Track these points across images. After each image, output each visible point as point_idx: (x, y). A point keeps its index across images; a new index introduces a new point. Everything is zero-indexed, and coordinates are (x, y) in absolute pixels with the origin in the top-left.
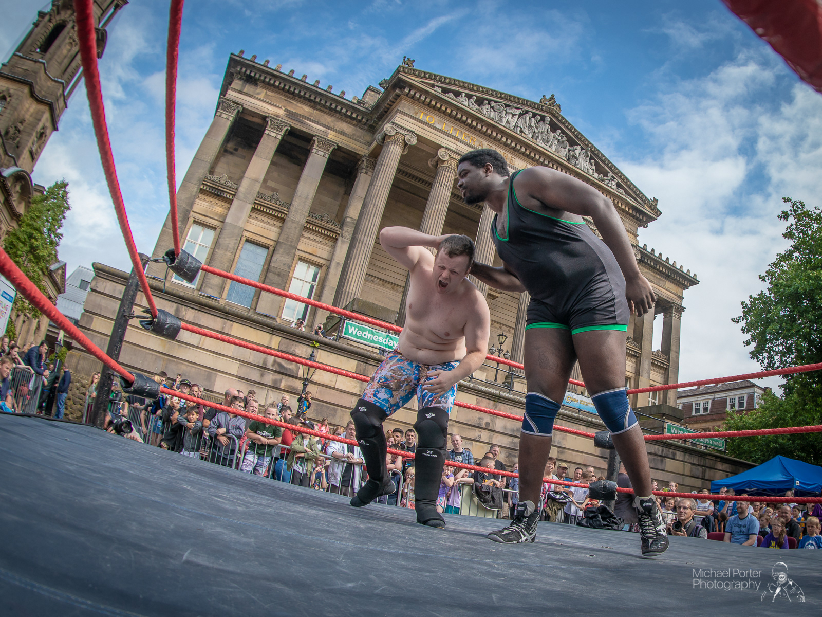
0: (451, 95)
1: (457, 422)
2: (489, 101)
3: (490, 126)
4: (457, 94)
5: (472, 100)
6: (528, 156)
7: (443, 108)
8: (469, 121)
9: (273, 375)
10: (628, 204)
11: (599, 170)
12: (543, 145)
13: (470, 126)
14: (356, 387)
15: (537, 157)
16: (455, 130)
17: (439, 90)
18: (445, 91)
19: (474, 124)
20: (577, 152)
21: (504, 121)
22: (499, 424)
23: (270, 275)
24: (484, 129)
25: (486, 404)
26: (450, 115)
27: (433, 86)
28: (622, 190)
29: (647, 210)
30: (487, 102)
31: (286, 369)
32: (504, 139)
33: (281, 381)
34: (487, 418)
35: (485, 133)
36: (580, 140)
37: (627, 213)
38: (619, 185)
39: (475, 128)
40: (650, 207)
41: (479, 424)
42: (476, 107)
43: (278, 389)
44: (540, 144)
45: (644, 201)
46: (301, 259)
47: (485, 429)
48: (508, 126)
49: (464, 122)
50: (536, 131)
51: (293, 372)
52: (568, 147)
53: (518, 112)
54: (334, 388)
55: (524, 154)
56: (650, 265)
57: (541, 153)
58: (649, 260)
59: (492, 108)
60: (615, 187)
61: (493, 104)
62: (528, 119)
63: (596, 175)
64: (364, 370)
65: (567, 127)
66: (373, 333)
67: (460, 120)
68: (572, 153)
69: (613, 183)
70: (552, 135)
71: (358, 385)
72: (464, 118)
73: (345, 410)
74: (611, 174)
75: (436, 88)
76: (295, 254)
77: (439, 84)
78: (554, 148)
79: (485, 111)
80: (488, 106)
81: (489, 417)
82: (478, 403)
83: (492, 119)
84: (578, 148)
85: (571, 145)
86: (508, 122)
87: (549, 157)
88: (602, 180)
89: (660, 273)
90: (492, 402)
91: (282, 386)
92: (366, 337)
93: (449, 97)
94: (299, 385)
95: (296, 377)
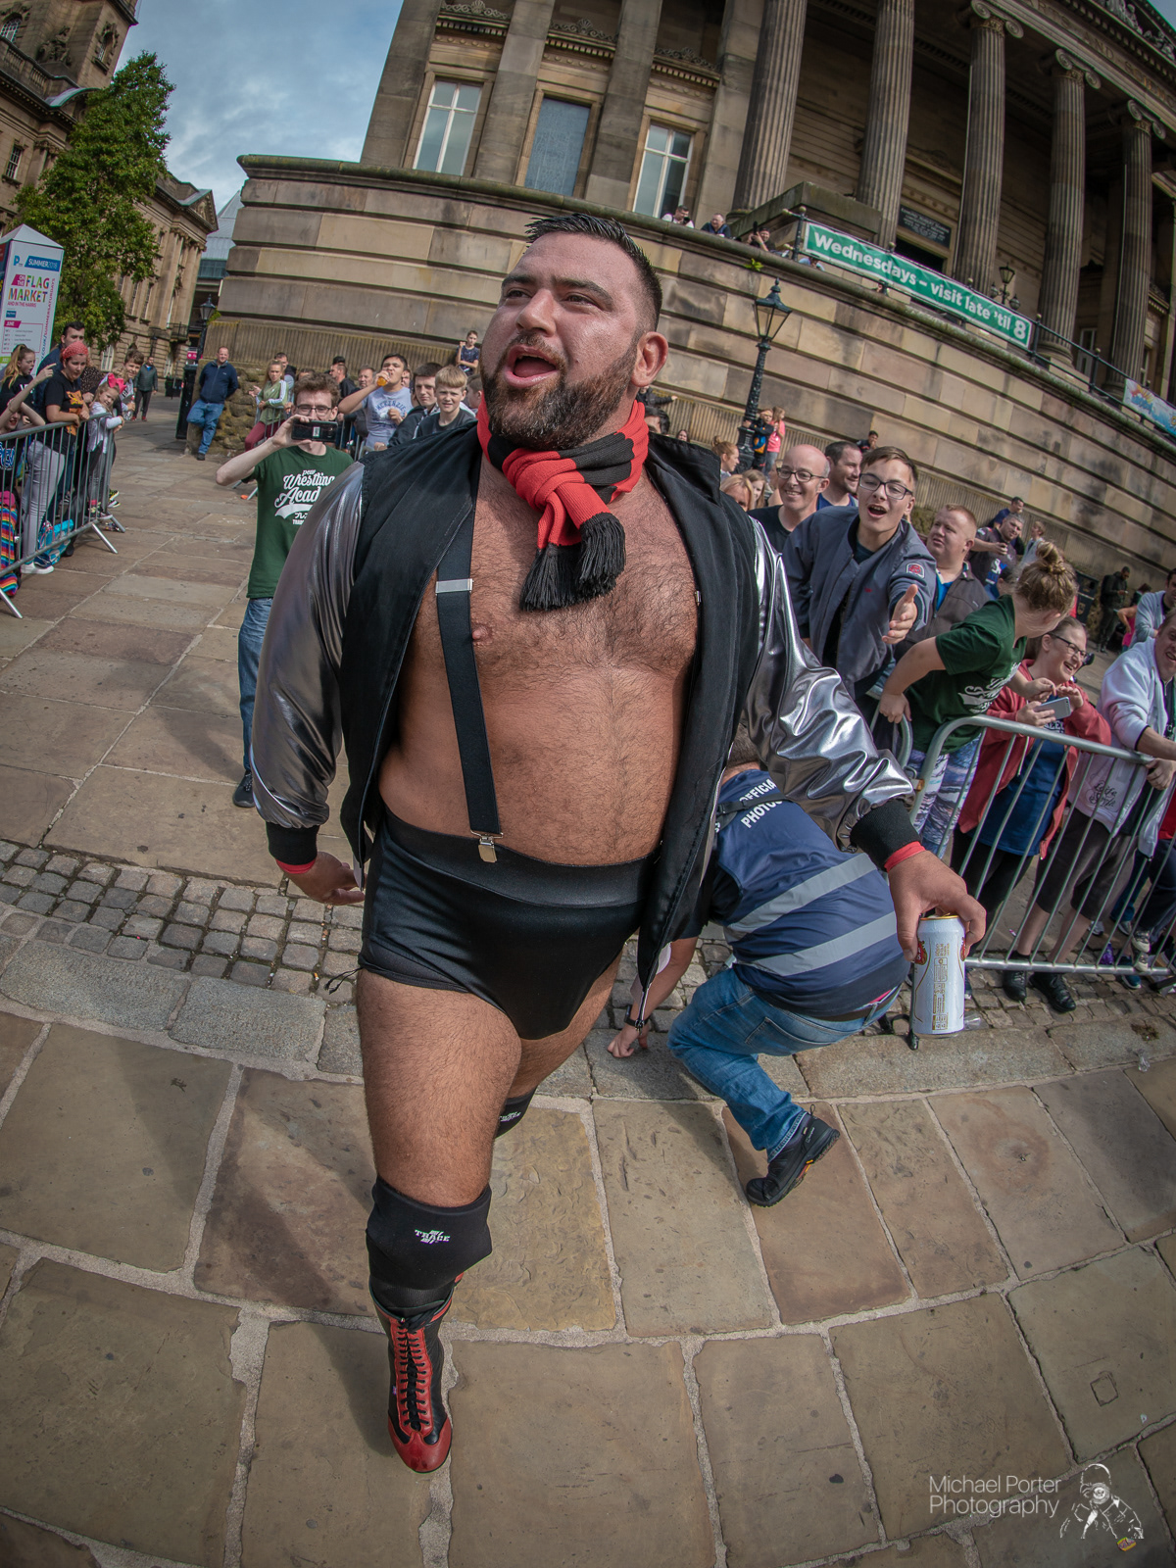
1: (1010, 435)
9: (671, 322)
14: (837, 350)
22: (1076, 449)
23: (600, 147)
25: (1057, 408)
31: (698, 310)
33: (688, 333)
34: (1057, 435)
41: (1045, 444)
43: (684, 349)
46: (655, 122)
47: (1052, 454)
51: (713, 317)
54: (795, 351)
64: (852, 318)
66: (860, 250)
71: (841, 347)
73: (816, 393)
76: (642, 113)
81: (1060, 433)
82: (1044, 403)
90: (1066, 407)
91: (692, 342)
92: (850, 256)
94: (726, 342)
95: (720, 328)
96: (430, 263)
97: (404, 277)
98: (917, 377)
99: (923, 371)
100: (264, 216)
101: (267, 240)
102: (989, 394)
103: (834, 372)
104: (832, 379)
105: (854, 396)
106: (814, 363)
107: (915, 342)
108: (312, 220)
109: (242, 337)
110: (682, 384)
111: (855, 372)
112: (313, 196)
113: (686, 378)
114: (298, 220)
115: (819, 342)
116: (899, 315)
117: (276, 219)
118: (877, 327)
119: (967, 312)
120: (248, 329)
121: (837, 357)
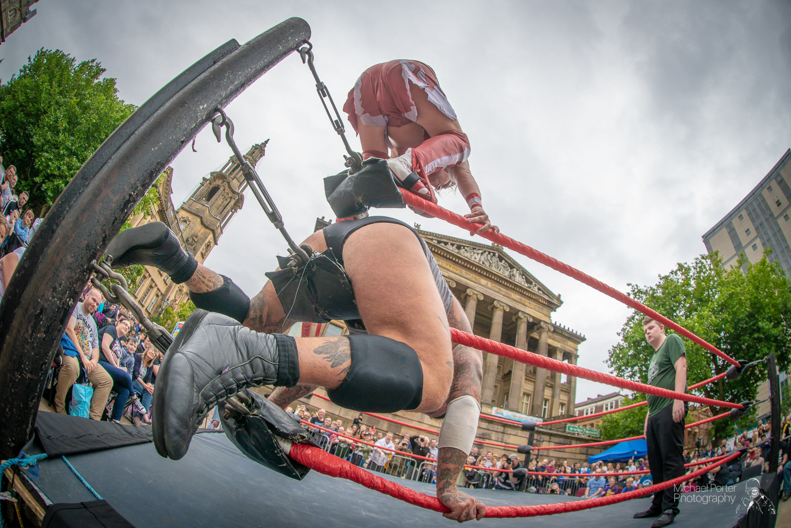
0: (443, 244)
2: (464, 247)
3: (465, 261)
4: (446, 244)
5: (454, 247)
6: (488, 277)
7: (439, 252)
8: (454, 259)
10: (545, 300)
11: (528, 281)
12: (496, 270)
13: (455, 262)
15: (493, 277)
16: (447, 264)
17: (436, 242)
18: (439, 242)
19: (457, 260)
20: (514, 272)
21: (473, 257)
24: (463, 263)
26: (443, 256)
27: (432, 240)
28: (541, 292)
29: (555, 302)
30: (462, 247)
32: (474, 268)
35: (463, 266)
36: (516, 265)
37: (545, 305)
38: (539, 289)
39: (457, 263)
40: (557, 300)
42: (457, 251)
44: (494, 269)
45: (553, 297)
48: (475, 260)
49: (451, 260)
50: (491, 262)
52: (509, 270)
53: (480, 252)
55: (485, 276)
56: (559, 333)
57: (495, 275)
58: (558, 331)
59: (466, 250)
60: (537, 290)
61: (466, 248)
62: (486, 255)
63: (526, 285)
65: (508, 258)
67: (449, 259)
68: (511, 273)
69: (536, 288)
70: (499, 263)
72: (451, 258)
74: (534, 283)
75: (434, 241)
77: (435, 238)
78: (501, 271)
79: (462, 253)
80: (464, 250)
83: (467, 257)
84: (515, 269)
85: (511, 269)
86: (475, 258)
87: (499, 277)
88: (530, 288)
89: (565, 336)
93: (442, 246)
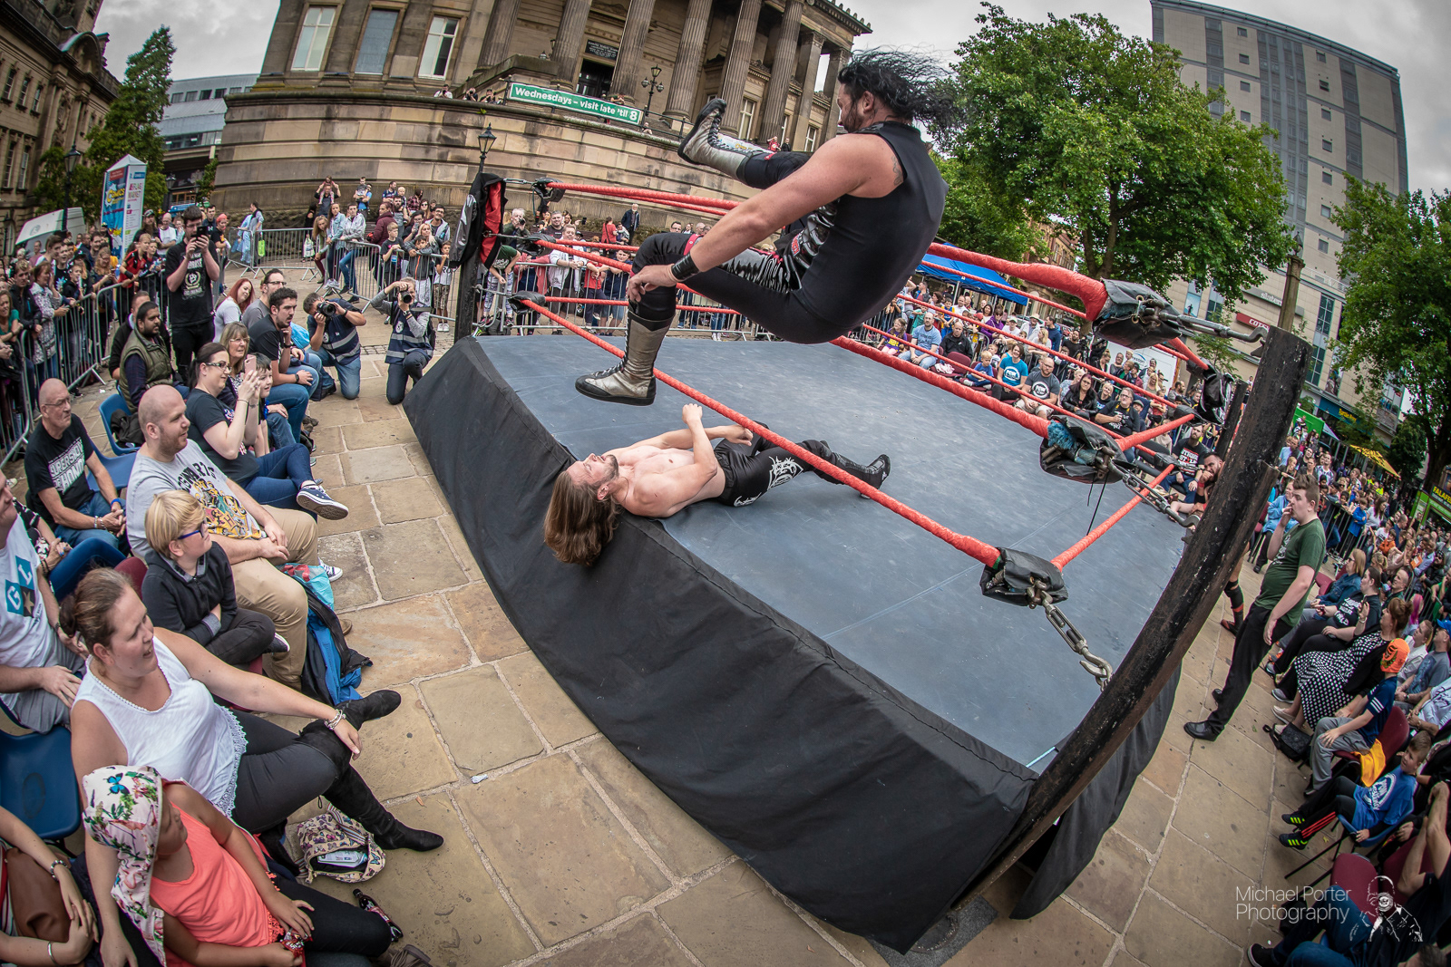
1: (627, 171)
14: (526, 146)
25: (654, 152)
31: (452, 141)
33: (447, 153)
34: (655, 166)
43: (446, 162)
47: (652, 176)
54: (503, 151)
64: (534, 129)
66: (541, 92)
71: (528, 145)
81: (659, 164)
82: (649, 151)
94: (466, 153)
95: (464, 147)
96: (319, 141)
97: (307, 151)
98: (572, 152)
99: (574, 149)
100: (236, 128)
101: (239, 141)
102: (613, 153)
103: (524, 158)
104: (523, 162)
105: (536, 168)
106: (513, 156)
107: (570, 134)
108: (261, 127)
109: (227, 198)
110: (445, 180)
111: (536, 155)
112: (261, 113)
113: (447, 176)
114: (253, 128)
115: (517, 144)
116: (561, 122)
117: (242, 129)
118: (549, 130)
119: (601, 113)
120: (231, 193)
121: (526, 151)
